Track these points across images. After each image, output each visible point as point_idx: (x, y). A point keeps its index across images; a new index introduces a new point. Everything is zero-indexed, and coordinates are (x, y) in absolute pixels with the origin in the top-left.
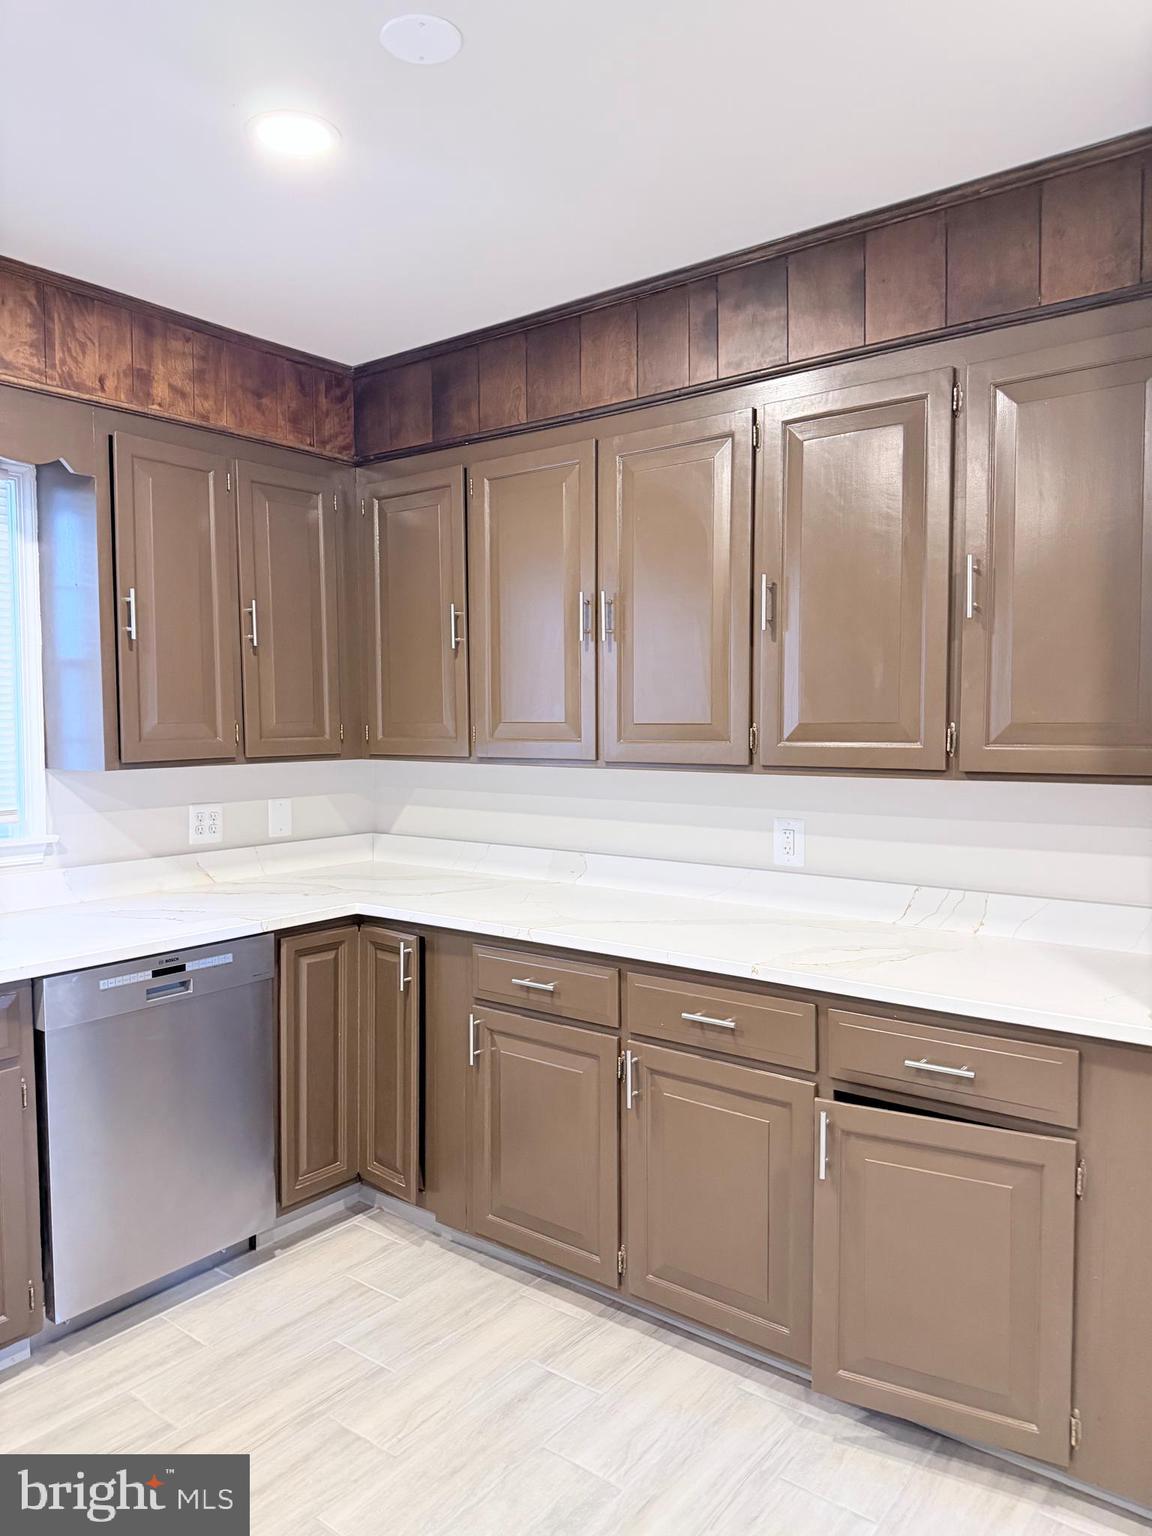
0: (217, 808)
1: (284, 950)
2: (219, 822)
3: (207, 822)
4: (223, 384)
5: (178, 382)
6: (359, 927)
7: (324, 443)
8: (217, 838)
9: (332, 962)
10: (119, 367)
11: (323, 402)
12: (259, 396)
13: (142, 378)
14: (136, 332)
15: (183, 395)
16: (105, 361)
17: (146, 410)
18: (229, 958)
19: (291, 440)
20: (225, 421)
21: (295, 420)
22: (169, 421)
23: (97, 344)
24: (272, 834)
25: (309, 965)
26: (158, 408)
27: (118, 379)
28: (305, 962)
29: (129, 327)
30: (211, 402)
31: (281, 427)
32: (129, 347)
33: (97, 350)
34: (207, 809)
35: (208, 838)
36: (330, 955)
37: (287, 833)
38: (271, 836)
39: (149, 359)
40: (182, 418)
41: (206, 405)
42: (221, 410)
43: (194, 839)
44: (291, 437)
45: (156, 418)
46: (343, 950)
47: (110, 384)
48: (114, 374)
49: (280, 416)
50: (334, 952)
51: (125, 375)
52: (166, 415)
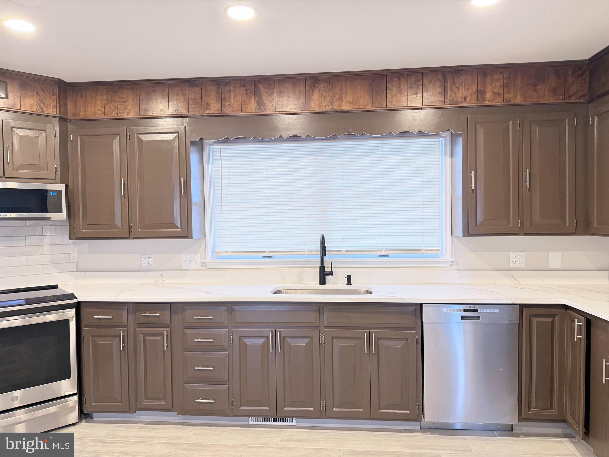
0: (523, 254)
1: (524, 313)
2: (524, 259)
3: (518, 259)
4: (518, 85)
5: (497, 90)
6: (566, 310)
7: (570, 97)
8: (523, 266)
9: (551, 322)
10: (472, 91)
11: (570, 79)
12: (535, 85)
13: (481, 93)
14: (479, 77)
15: (499, 94)
16: (466, 91)
17: (483, 104)
18: (497, 311)
19: (552, 100)
20: (519, 100)
21: (554, 91)
22: (492, 106)
23: (463, 86)
24: (550, 266)
25: (537, 322)
26: (487, 102)
27: (472, 96)
28: (535, 320)
29: (476, 76)
30: (512, 94)
31: (546, 96)
32: (476, 83)
33: (463, 88)
34: (518, 254)
35: (518, 265)
36: (550, 320)
37: (558, 266)
38: (549, 267)
39: (485, 84)
40: (497, 104)
41: (509, 96)
42: (516, 96)
43: (512, 265)
44: (551, 99)
45: (486, 106)
46: (557, 319)
47: (468, 99)
48: (470, 95)
49: (546, 91)
50: (552, 319)
51: (474, 94)
52: (491, 104)
